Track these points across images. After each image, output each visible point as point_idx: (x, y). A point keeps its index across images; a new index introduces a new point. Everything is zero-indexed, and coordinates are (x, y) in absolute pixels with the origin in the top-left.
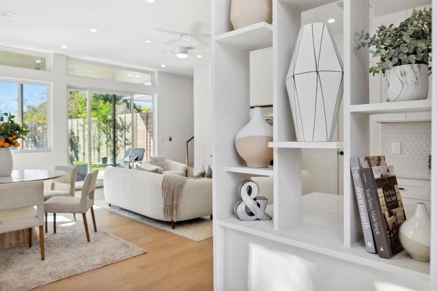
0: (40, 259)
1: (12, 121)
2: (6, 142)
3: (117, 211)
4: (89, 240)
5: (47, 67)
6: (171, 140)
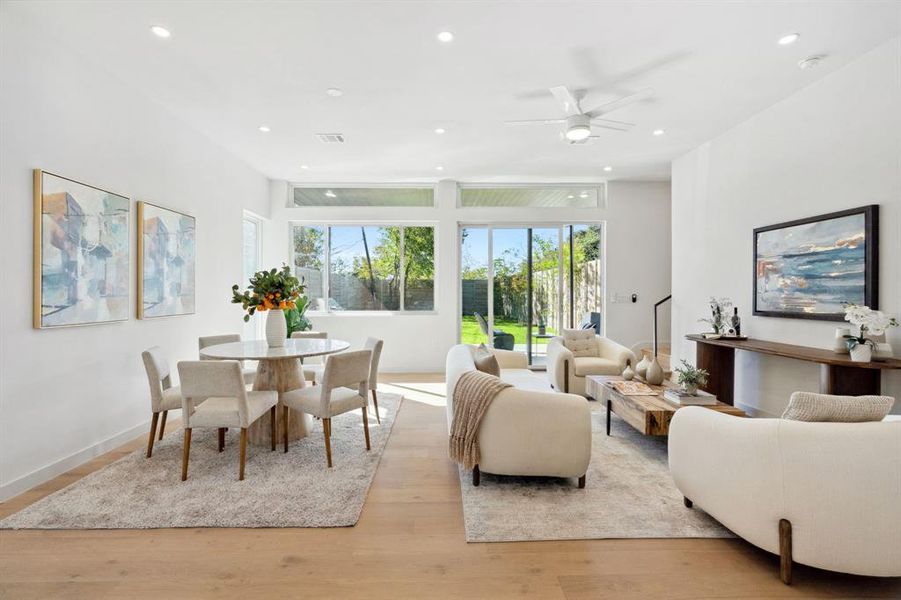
6: (634, 300)
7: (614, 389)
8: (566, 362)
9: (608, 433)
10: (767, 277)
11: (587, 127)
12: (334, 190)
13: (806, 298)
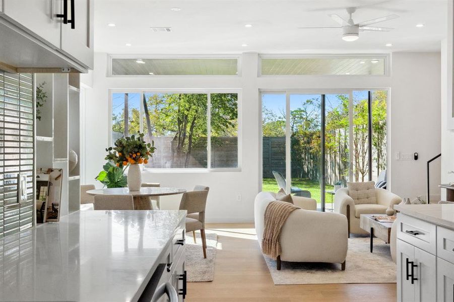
7: (376, 220)
8: (348, 207)
9: (371, 251)
11: (357, 34)
12: (143, 60)
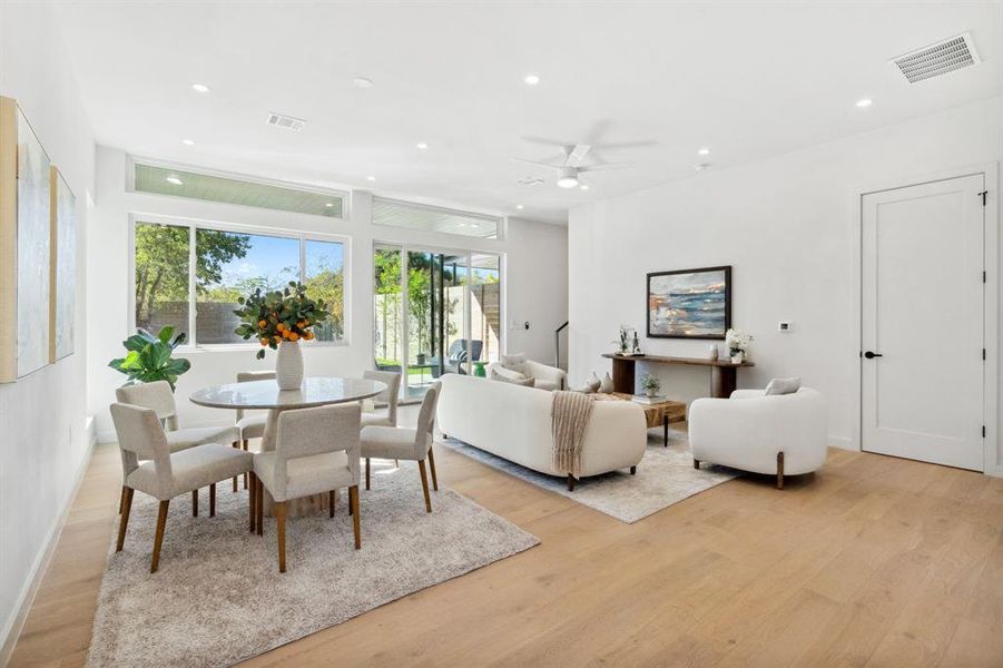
0: (353, 546)
1: (302, 296)
2: (293, 331)
3: (459, 448)
4: (429, 510)
5: (345, 211)
6: (527, 327)
10: (658, 309)
13: (687, 325)
